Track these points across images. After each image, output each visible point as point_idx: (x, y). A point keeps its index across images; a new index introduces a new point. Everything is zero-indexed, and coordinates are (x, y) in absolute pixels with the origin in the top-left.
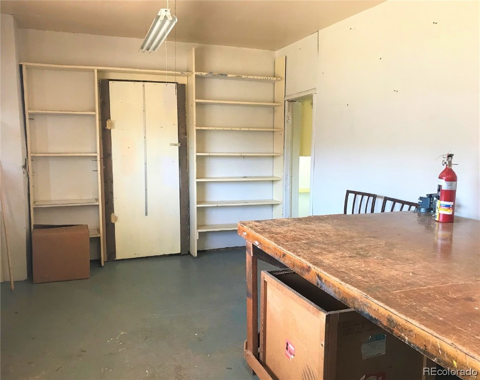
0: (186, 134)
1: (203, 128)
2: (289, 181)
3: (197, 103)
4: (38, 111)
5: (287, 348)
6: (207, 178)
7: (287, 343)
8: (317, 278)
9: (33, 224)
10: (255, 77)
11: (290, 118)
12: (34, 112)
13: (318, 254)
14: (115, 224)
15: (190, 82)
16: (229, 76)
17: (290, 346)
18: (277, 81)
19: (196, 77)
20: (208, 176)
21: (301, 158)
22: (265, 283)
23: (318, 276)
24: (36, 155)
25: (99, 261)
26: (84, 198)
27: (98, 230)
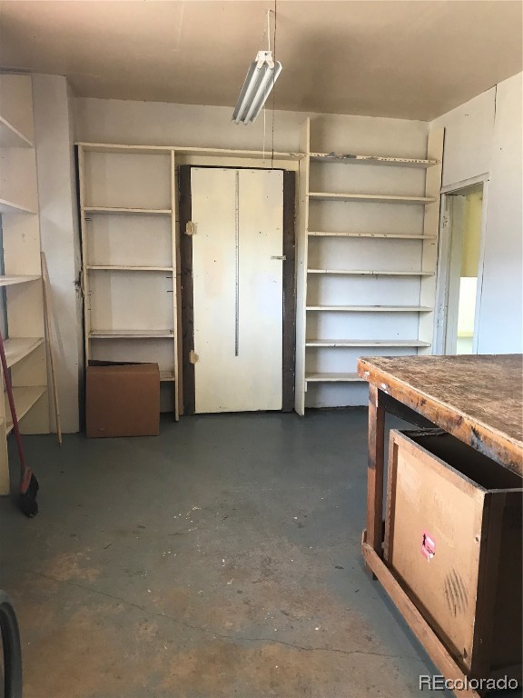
0: (294, 243)
1: (318, 234)
2: (443, 313)
3: (311, 199)
4: (97, 209)
5: (424, 543)
6: (321, 306)
7: (424, 536)
8: (472, 433)
9: (88, 358)
10: (398, 160)
11: (448, 220)
12: (91, 209)
13: (477, 401)
14: (196, 366)
15: (303, 168)
16: (358, 157)
17: (428, 539)
18: (430, 165)
19: (311, 161)
20: (323, 304)
21: (463, 280)
22: (396, 446)
23: (474, 431)
24: (94, 268)
25: (173, 413)
26: (155, 329)
27: (173, 372)
